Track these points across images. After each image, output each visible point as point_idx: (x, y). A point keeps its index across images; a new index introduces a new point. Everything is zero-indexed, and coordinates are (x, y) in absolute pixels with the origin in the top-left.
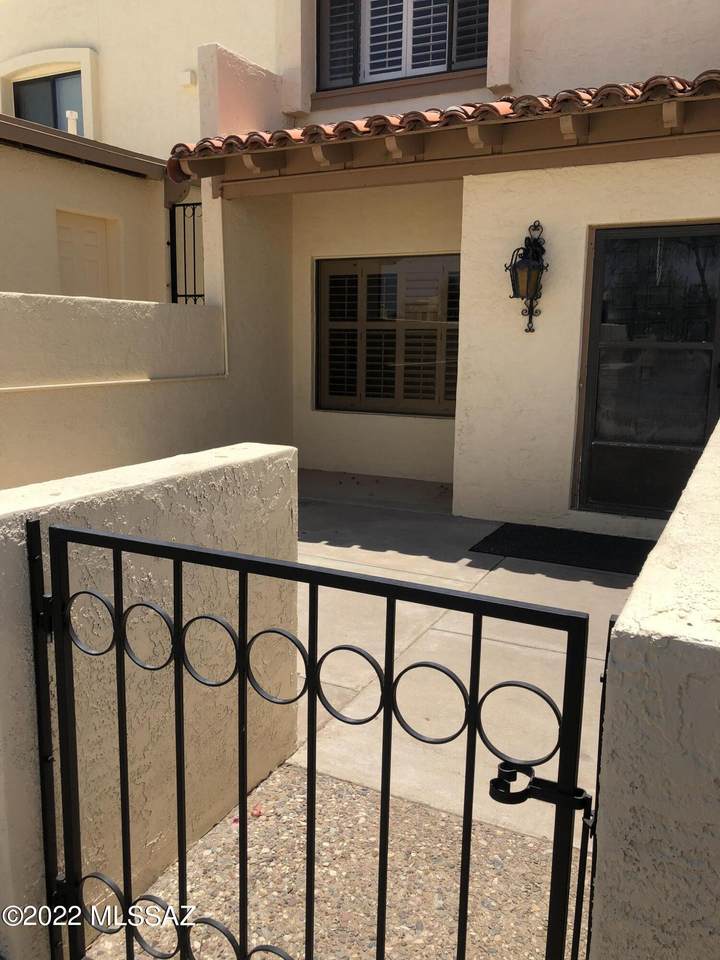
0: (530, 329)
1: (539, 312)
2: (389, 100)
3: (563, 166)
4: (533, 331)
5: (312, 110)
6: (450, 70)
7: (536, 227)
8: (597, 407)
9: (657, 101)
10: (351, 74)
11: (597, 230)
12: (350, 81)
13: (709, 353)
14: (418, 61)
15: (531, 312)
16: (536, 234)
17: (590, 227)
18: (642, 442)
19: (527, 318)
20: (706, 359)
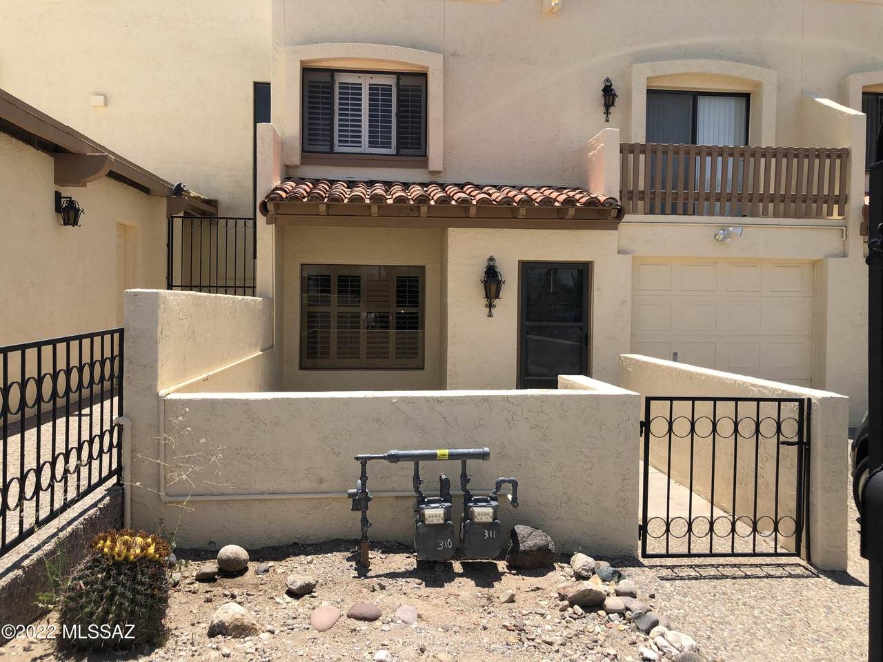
0: (490, 315)
1: (495, 306)
2: (360, 166)
3: (504, 228)
4: (492, 316)
5: (301, 164)
6: (398, 154)
7: (491, 259)
8: (527, 358)
9: (567, 206)
10: (329, 144)
11: (522, 263)
12: (327, 149)
13: (581, 328)
14: (372, 143)
15: (490, 306)
16: (491, 263)
17: (519, 261)
18: (550, 376)
19: (488, 309)
20: (579, 331)
